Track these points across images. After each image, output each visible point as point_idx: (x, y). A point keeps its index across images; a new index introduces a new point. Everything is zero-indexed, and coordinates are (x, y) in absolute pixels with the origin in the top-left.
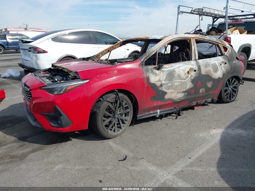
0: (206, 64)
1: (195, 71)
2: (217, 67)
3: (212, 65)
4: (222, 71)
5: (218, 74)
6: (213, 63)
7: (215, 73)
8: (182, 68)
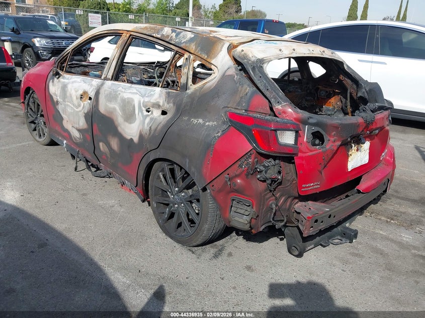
0: (110, 93)
1: (90, 99)
2: (134, 110)
3: (123, 100)
4: (141, 127)
5: (132, 130)
6: (126, 95)
7: (127, 124)
8: (76, 85)
